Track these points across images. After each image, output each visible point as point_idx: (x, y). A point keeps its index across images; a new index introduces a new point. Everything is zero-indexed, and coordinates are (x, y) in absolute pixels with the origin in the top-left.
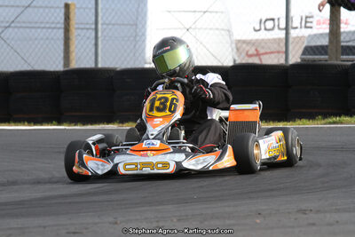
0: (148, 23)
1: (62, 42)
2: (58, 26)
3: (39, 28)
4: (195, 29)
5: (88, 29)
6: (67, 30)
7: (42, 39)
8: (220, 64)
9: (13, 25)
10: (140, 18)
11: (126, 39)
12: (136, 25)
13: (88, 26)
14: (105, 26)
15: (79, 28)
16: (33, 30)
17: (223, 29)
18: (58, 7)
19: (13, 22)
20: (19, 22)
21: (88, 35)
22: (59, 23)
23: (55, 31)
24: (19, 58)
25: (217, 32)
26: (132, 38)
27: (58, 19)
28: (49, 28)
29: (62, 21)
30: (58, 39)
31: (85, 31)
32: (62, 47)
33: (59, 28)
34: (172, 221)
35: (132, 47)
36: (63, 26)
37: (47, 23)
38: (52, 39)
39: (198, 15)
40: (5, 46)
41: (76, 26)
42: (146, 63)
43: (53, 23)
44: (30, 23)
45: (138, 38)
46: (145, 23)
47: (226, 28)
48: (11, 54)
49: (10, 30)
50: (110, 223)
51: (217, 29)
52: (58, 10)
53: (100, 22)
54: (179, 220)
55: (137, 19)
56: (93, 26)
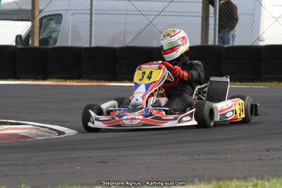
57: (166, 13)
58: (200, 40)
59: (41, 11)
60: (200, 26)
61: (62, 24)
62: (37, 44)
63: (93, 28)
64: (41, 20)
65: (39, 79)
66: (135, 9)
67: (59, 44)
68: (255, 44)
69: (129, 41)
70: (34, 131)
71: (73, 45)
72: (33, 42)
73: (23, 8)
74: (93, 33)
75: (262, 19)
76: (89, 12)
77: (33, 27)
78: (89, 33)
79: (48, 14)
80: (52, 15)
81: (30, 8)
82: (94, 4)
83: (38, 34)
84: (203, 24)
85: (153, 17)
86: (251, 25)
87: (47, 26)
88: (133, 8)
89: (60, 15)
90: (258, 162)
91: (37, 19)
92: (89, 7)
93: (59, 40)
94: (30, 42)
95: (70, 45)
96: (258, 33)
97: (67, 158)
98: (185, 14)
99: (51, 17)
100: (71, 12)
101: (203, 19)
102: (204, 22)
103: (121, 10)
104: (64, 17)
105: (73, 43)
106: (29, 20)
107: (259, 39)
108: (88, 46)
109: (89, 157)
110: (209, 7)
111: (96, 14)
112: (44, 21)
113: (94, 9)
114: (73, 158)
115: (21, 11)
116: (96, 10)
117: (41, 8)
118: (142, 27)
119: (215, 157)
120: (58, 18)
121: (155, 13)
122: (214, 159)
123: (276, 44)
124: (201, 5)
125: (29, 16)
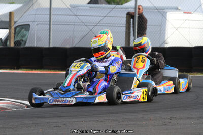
0: (167, 26)
57: (101, 24)
58: (124, 43)
59: (15, 22)
60: (125, 33)
61: (30, 31)
62: (12, 45)
64: (15, 28)
65: (14, 69)
66: (80, 21)
67: (27, 45)
68: (162, 46)
69: (76, 43)
70: (10, 105)
71: (38, 46)
72: (10, 43)
73: (3, 20)
74: (51, 38)
75: (167, 29)
76: (49, 23)
77: (10, 33)
79: (20, 24)
80: (23, 25)
81: (8, 20)
82: (52, 18)
83: (13, 38)
84: (126, 32)
85: (92, 27)
86: (159, 33)
87: (20, 32)
88: (79, 20)
89: (29, 25)
90: (164, 127)
91: (13, 28)
92: (49, 20)
93: (27, 42)
94: (8, 43)
95: (35, 46)
96: (164, 38)
97: (33, 123)
98: (116, 25)
99: (22, 27)
100: (36, 23)
101: (126, 28)
102: (127, 31)
103: (70, 22)
104: (31, 26)
105: (37, 44)
106: (7, 29)
107: (164, 42)
108: (47, 46)
109: (48, 123)
110: (130, 21)
111: (54, 24)
112: (17, 29)
113: (52, 21)
114: (37, 123)
115: (2, 22)
116: (53, 22)
117: (15, 20)
118: (85, 33)
119: (134, 123)
120: (26, 27)
121: (94, 24)
122: (134, 124)
123: (176, 46)
124: (125, 19)
125: (7, 26)
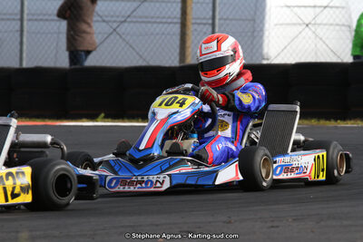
1: (179, 37)
2: (175, 20)
3: (155, 22)
4: (315, 24)
5: (205, 24)
6: (184, 25)
7: (157, 34)
8: (339, 61)
9: (129, 20)
10: (258, 13)
11: (243, 34)
12: (254, 20)
13: (204, 21)
14: (222, 22)
15: (196, 23)
16: (149, 25)
17: (343, 25)
18: (174, 2)
19: (129, 16)
20: (135, 17)
21: (205, 30)
22: (175, 18)
23: (171, 25)
24: (135, 54)
25: (337, 28)
26: (249, 34)
27: (175, 13)
28: (166, 23)
29: (179, 15)
30: (174, 34)
31: (202, 26)
32: (178, 42)
33: (176, 23)
34: (287, 220)
35: (249, 42)
36: (179, 21)
37: (164, 18)
38: (168, 34)
39: (318, 10)
40: (121, 40)
41: (194, 21)
42: (264, 59)
43: (169, 18)
44: (146, 17)
45: (256, 34)
46: (264, 18)
47: (346, 24)
48: (126, 49)
49: (126, 24)
50: (224, 222)
51: (331, 25)
52: (174, 5)
53: (217, 17)
54: (294, 220)
55: (255, 13)
56: (210, 21)
63: (25, 40)
78: (19, 47)
